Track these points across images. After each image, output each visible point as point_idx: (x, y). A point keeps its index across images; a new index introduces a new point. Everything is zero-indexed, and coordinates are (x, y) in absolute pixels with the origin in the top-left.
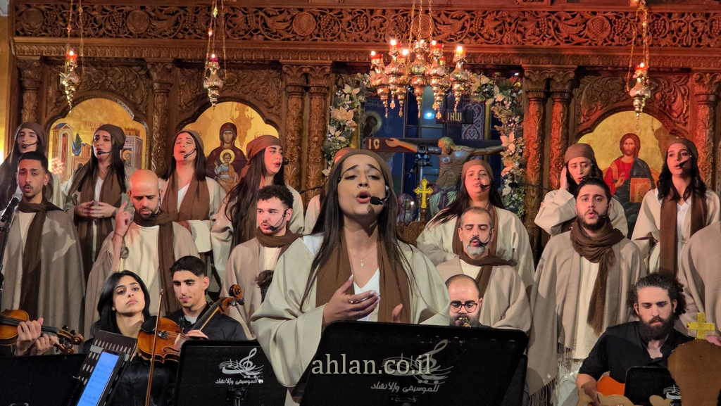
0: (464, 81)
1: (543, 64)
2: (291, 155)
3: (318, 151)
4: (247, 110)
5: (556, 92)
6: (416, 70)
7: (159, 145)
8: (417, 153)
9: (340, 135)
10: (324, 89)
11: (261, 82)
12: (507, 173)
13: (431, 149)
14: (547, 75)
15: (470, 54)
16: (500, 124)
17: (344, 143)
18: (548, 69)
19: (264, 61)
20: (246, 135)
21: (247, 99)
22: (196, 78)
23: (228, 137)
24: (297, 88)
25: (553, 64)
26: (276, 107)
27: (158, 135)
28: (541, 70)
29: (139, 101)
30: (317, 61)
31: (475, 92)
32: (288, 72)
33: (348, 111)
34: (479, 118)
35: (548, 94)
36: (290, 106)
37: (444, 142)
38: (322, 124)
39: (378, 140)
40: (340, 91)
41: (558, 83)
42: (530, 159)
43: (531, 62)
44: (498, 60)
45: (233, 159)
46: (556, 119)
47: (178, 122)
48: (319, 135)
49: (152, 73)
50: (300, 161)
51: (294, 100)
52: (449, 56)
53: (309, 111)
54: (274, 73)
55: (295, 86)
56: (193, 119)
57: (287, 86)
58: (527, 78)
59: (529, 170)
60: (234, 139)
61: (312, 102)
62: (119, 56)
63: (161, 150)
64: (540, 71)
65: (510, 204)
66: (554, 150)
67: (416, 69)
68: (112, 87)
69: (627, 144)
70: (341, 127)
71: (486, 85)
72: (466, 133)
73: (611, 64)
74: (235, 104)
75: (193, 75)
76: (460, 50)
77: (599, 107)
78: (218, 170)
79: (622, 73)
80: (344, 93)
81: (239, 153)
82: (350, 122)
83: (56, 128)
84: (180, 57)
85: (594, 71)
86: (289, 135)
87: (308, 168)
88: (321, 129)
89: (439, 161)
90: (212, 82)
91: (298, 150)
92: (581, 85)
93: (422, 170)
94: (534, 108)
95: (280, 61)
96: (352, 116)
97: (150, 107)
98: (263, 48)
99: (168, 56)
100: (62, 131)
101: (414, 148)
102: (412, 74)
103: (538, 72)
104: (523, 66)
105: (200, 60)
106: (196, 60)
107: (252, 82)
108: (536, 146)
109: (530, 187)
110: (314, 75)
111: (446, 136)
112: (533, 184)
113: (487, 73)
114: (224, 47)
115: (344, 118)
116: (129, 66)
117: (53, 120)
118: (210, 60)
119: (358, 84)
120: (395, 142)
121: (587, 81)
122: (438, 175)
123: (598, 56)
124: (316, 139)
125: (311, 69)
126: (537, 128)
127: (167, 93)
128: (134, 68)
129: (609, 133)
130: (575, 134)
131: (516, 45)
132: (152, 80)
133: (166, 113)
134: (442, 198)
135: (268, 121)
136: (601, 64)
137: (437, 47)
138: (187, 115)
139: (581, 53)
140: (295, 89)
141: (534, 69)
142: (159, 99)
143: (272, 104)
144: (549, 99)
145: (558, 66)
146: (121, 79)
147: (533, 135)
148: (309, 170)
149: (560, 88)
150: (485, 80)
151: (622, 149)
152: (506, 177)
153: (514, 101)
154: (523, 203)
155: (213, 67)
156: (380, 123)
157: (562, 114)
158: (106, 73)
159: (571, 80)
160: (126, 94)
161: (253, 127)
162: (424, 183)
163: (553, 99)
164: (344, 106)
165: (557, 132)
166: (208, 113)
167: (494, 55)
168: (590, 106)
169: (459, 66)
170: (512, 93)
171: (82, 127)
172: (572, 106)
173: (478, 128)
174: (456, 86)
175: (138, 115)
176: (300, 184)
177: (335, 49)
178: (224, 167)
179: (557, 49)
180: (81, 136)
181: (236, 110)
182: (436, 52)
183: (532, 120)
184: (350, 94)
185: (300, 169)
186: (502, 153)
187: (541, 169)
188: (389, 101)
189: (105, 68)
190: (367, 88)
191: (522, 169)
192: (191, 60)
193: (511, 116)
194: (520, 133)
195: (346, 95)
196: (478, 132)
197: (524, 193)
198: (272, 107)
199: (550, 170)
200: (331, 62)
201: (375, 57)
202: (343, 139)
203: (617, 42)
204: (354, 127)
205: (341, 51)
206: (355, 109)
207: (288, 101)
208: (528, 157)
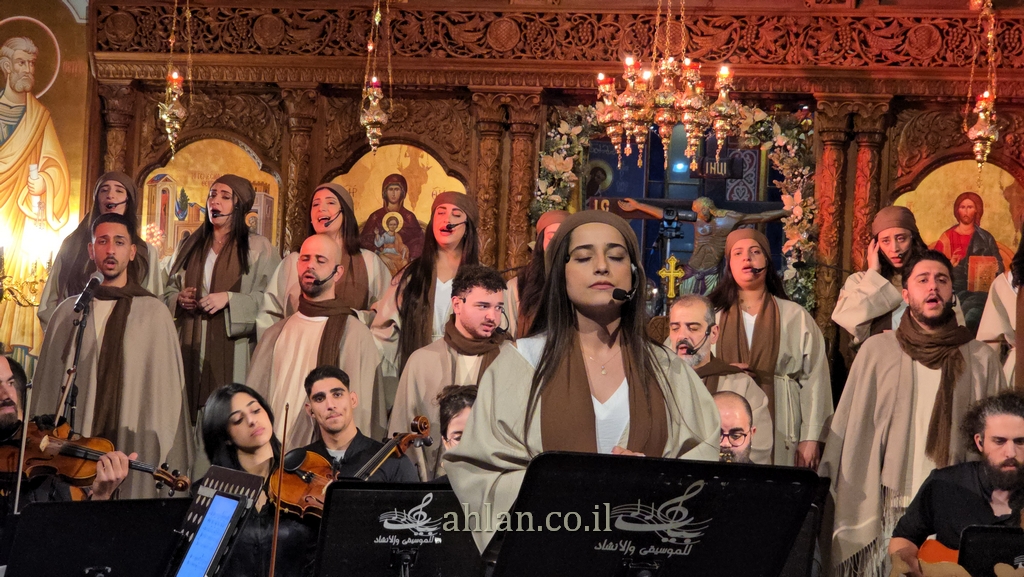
0: (730, 116)
1: (843, 92)
2: (484, 220)
3: (523, 215)
4: (422, 157)
5: (863, 132)
6: (661, 100)
7: (296, 205)
8: (663, 219)
9: (554, 193)
10: (531, 127)
11: (441, 116)
12: (791, 248)
13: (682, 214)
14: (850, 108)
15: (738, 78)
16: (781, 178)
17: (559, 204)
18: (851, 99)
19: (447, 87)
20: (420, 192)
21: (422, 140)
22: (349, 110)
23: (394, 194)
24: (493, 126)
25: (858, 92)
26: (463, 152)
27: (296, 191)
28: (840, 100)
29: (269, 144)
30: (521, 87)
31: (746, 132)
32: (481, 103)
33: (565, 158)
34: (751, 171)
35: (851, 135)
36: (482, 151)
37: (701, 204)
38: (527, 178)
39: (607, 202)
40: (553, 131)
41: (864, 120)
42: (824, 228)
43: (827, 90)
44: (779, 87)
45: (401, 225)
46: (862, 171)
47: (324, 174)
48: (524, 193)
49: (287, 103)
50: (496, 229)
51: (489, 143)
52: (709, 81)
53: (510, 158)
54: (460, 104)
55: (490, 122)
56: (345, 169)
57: (478, 122)
58: (820, 113)
59: (822, 245)
60: (402, 197)
61: (514, 145)
62: (243, 80)
63: (299, 214)
64: (840, 102)
65: (794, 293)
66: (859, 215)
67: (662, 98)
68: (232, 123)
69: (963, 207)
70: (555, 182)
71: (762, 122)
72: (732, 192)
73: (942, 93)
74: (405, 147)
75: (345, 107)
76: (724, 72)
77: (924, 155)
78: (379, 242)
79: (958, 107)
80: (559, 133)
81: (409, 217)
82: (568, 175)
83: (152, 181)
84: (327, 81)
85: (917, 103)
86: (482, 191)
87: (508, 239)
88: (527, 185)
89: (693, 231)
90: (372, 117)
91: (495, 214)
92: (900, 123)
93: (669, 244)
94: (830, 155)
95: (470, 87)
96: (571, 166)
97: (285, 152)
98: (446, 68)
99: (311, 79)
100: (161, 186)
101: (658, 213)
102: (656, 107)
103: (836, 104)
104: (816, 94)
105: (356, 85)
106: (350, 85)
107: (428, 117)
108: (832, 209)
109: (824, 269)
110: (517, 107)
111: (704, 195)
112: (828, 264)
113: (763, 105)
114: (390, 67)
115: (560, 168)
116: (254, 94)
117: (148, 169)
118: (369, 85)
119: (579, 120)
120: (631, 205)
121: (907, 117)
122: (692, 252)
123: (923, 81)
124: (520, 198)
125: (513, 98)
126: (835, 184)
127: (309, 130)
128: (264, 96)
129: (938, 192)
130: (890, 192)
131: (806, 66)
132: (287, 113)
133: (308, 160)
134: (697, 284)
135: (451, 173)
136: (927, 93)
137: (692, 67)
138: (336, 164)
139: (899, 76)
140: (490, 127)
141: (832, 100)
142: (298, 140)
143: (457, 147)
144: (852, 142)
145: (865, 95)
146: (245, 111)
147: (829, 194)
148: (510, 242)
149: (867, 127)
150: (760, 115)
151: (957, 215)
152: (789, 254)
153: (802, 146)
154: (814, 291)
155: (374, 95)
156: (610, 178)
157: (870, 164)
158: (224, 104)
159: (885, 115)
160: (251, 134)
161: (430, 180)
162: (672, 261)
163: (858, 143)
164: (559, 151)
165: (863, 191)
166: (366, 160)
167: (773, 79)
168: (911, 153)
169: (723, 94)
170: (798, 134)
171: (189, 179)
172: (885, 152)
173: (750, 186)
174: (719, 124)
175: (268, 164)
176: (497, 262)
177: (547, 70)
178: (388, 237)
179: (862, 71)
180: (188, 193)
181: (406, 156)
182: (689, 74)
183: (827, 173)
184: (568, 135)
185: (497, 240)
186: (783, 220)
187: (840, 243)
188: (623, 146)
189: (223, 96)
190: (592, 126)
191: (812, 243)
192: (343, 85)
193: (797, 167)
194: (809, 192)
195: (562, 135)
196: (749, 191)
197: (815, 277)
198: (457, 152)
199: (852, 245)
200: (542, 88)
201: (604, 83)
202: (557, 198)
203: (950, 61)
204: (573, 181)
205: (555, 74)
206: (575, 156)
207: (479, 145)
208: (822, 225)
